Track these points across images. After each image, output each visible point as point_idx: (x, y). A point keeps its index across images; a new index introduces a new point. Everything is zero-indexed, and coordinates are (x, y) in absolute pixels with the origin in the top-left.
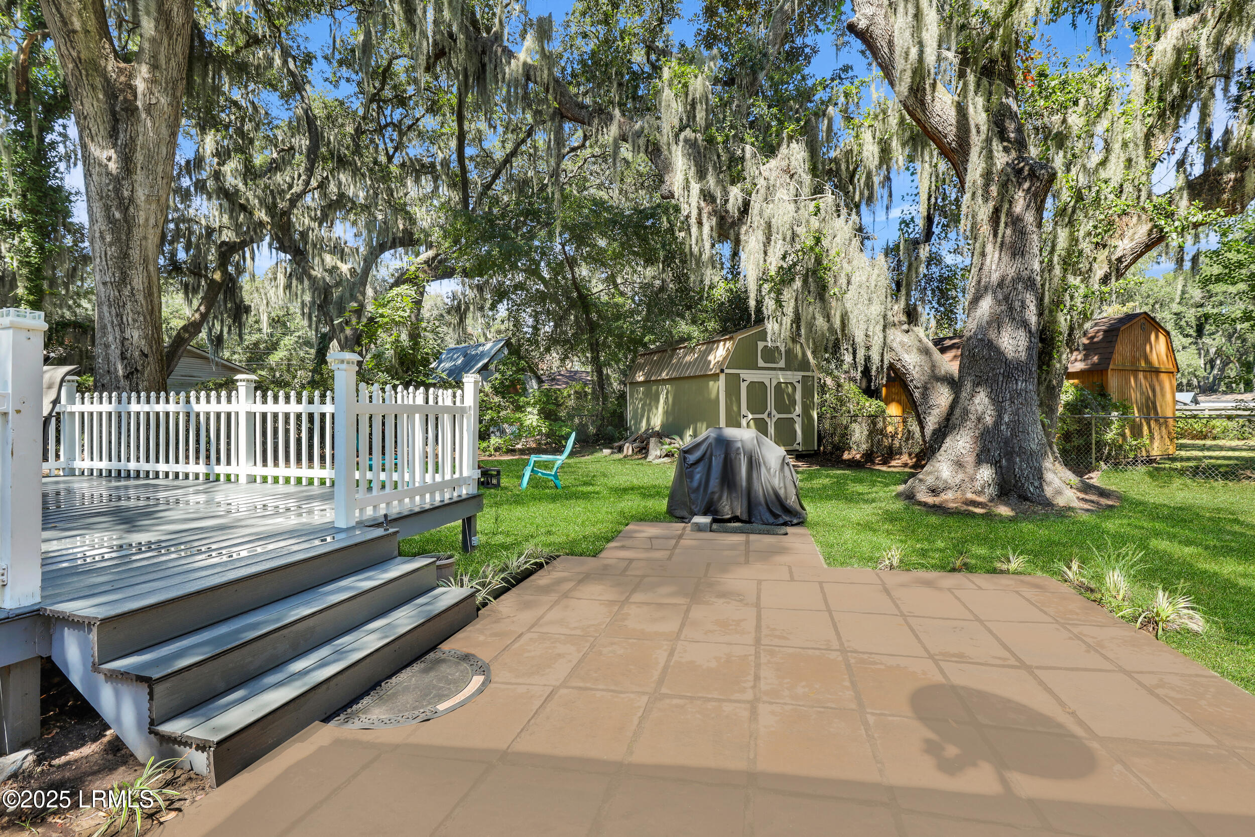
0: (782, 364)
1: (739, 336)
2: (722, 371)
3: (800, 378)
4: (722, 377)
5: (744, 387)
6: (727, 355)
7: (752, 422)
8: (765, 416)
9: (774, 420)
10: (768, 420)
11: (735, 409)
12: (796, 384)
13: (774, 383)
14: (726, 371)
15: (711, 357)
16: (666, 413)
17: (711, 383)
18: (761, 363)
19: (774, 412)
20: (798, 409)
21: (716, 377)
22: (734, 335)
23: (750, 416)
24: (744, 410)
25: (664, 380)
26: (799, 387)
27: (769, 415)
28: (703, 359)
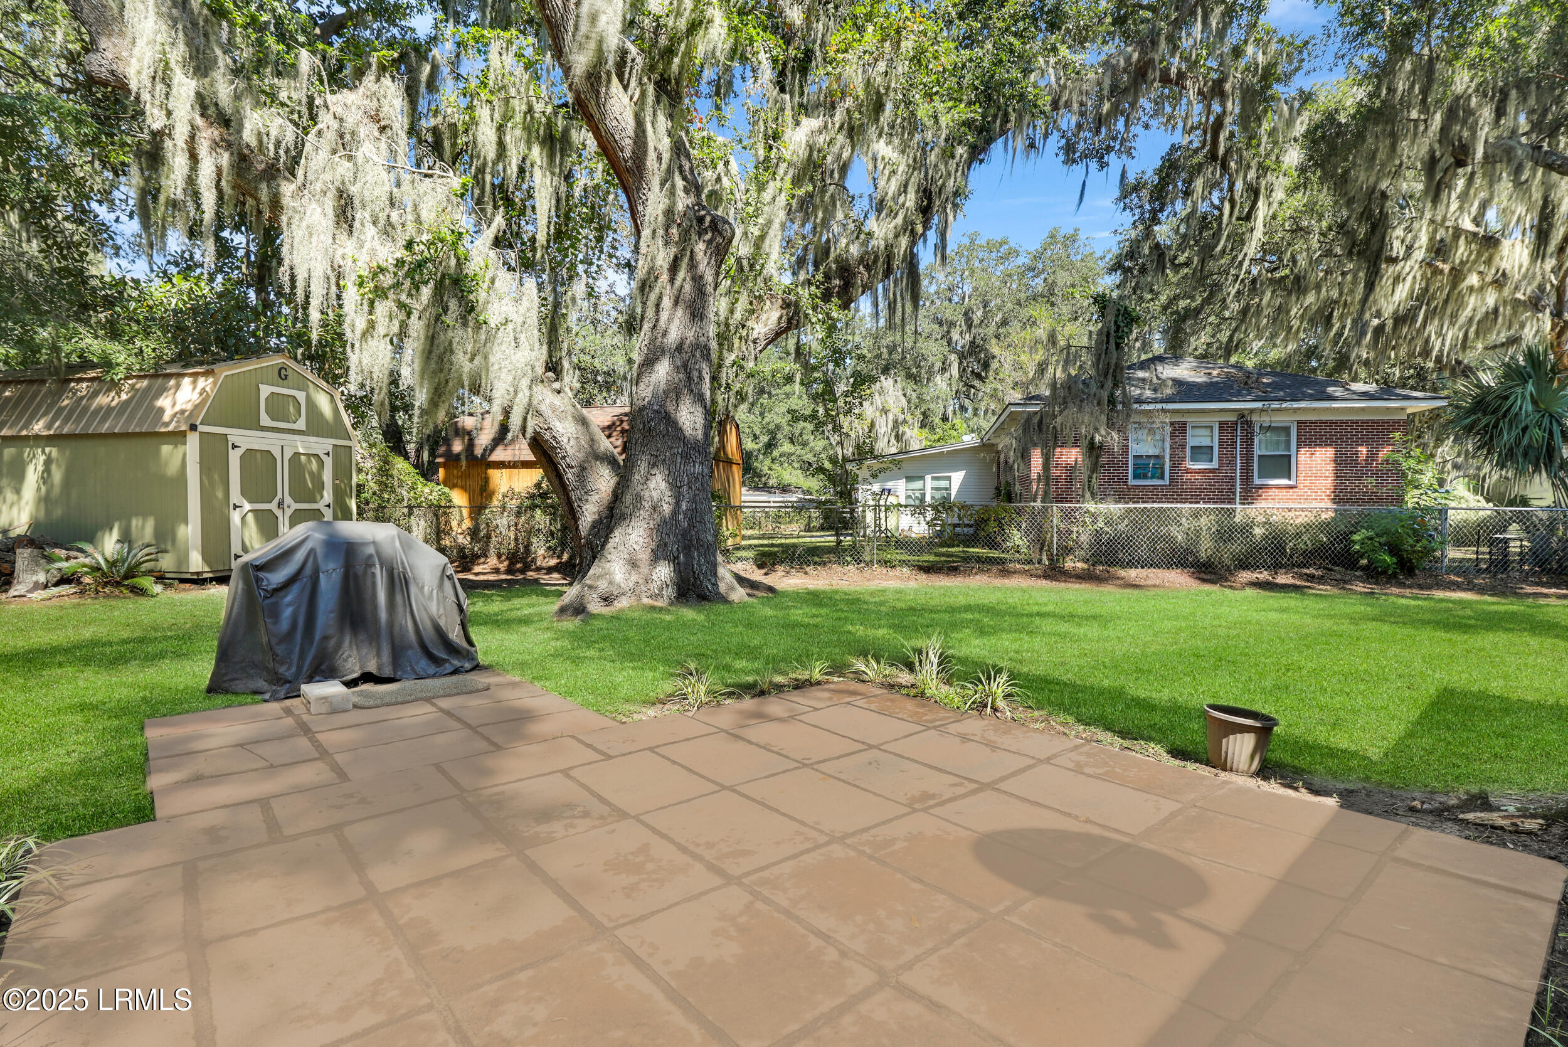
0: (301, 424)
1: (227, 371)
2: (193, 427)
3: (330, 448)
4: (193, 440)
5: (234, 457)
6: (203, 402)
7: (250, 516)
8: (273, 506)
9: (289, 512)
10: (278, 513)
11: (220, 494)
12: (324, 458)
13: (288, 455)
14: (201, 428)
15: (164, 402)
16: (45, 500)
17: (166, 449)
18: (265, 420)
19: (288, 500)
20: (328, 496)
21: (178, 437)
22: (216, 367)
23: (247, 506)
24: (235, 496)
25: (37, 437)
26: (328, 462)
27: (280, 504)
28: (144, 402)
